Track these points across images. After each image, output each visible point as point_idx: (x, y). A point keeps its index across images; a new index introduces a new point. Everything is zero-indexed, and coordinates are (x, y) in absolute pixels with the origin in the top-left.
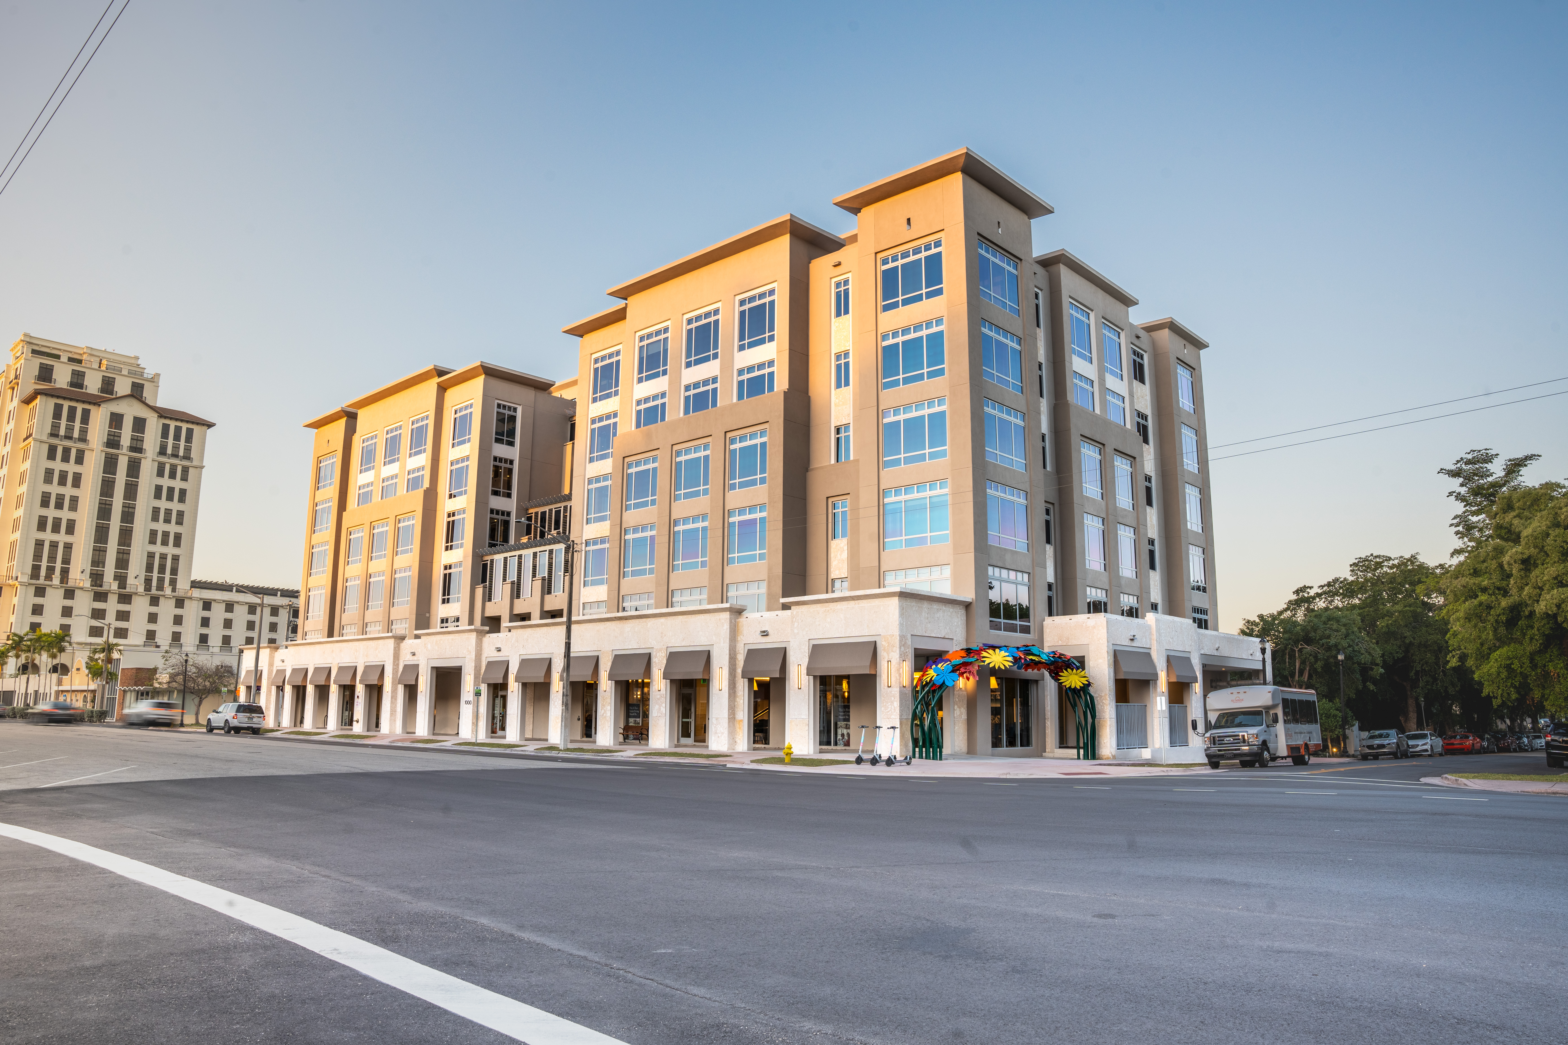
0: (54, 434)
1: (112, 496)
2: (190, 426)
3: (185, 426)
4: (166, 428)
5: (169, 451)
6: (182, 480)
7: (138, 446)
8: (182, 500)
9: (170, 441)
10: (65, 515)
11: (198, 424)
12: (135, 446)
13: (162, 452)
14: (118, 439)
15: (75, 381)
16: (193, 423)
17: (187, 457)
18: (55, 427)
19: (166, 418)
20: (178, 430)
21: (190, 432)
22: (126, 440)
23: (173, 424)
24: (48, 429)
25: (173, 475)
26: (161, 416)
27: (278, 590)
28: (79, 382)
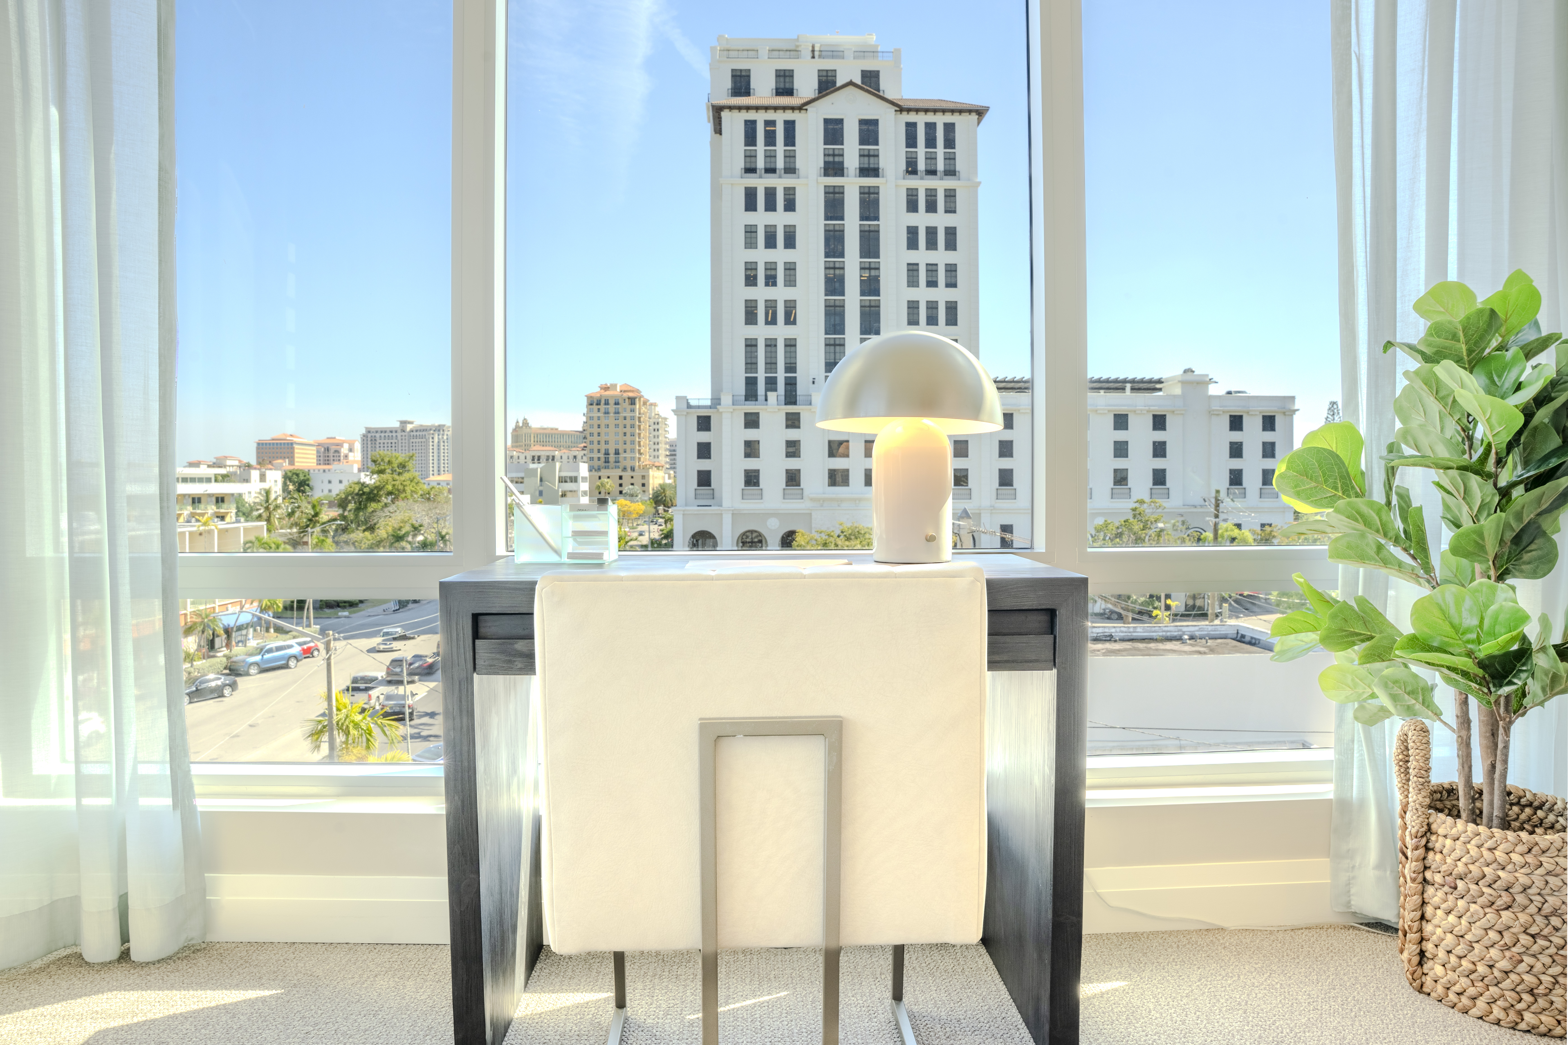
0: (750, 170)
1: (842, 255)
2: (949, 118)
3: (940, 120)
4: (911, 128)
5: (921, 166)
6: (946, 212)
7: (872, 166)
8: (951, 245)
9: (921, 150)
10: (780, 293)
11: (961, 111)
12: (866, 166)
13: (911, 169)
14: (840, 159)
15: (782, 86)
16: (953, 111)
17: (951, 172)
18: (750, 157)
19: (909, 110)
20: (931, 127)
21: (950, 128)
22: (852, 160)
23: (921, 120)
24: (740, 164)
25: (931, 207)
26: (901, 109)
27: (1125, 381)
28: (787, 86)
